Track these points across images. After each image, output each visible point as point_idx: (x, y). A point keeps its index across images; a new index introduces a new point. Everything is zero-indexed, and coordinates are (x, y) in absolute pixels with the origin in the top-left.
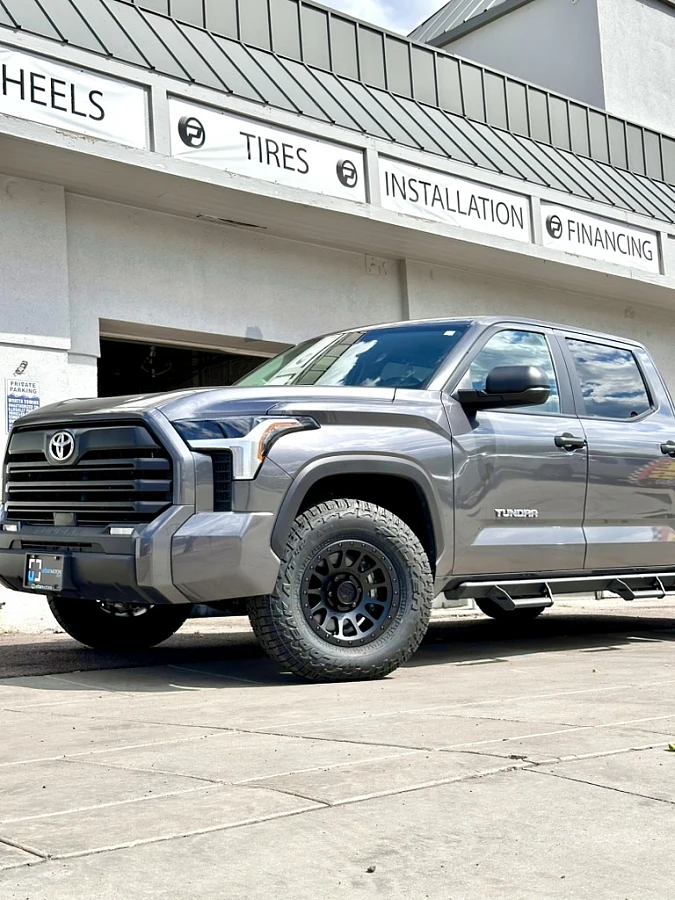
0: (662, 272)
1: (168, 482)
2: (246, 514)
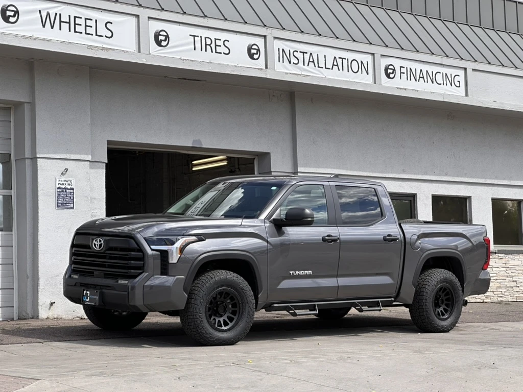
0: (467, 95)
1: (143, 262)
2: (173, 278)
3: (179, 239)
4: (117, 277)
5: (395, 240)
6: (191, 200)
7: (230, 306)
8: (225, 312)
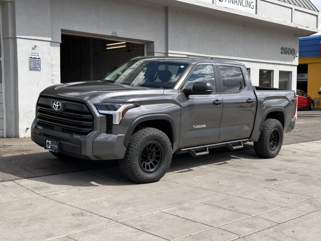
0: (256, 13)
1: (92, 123)
2: (116, 135)
3: (121, 106)
4: (72, 132)
5: (252, 102)
6: (121, 71)
7: (155, 154)
8: (151, 158)
